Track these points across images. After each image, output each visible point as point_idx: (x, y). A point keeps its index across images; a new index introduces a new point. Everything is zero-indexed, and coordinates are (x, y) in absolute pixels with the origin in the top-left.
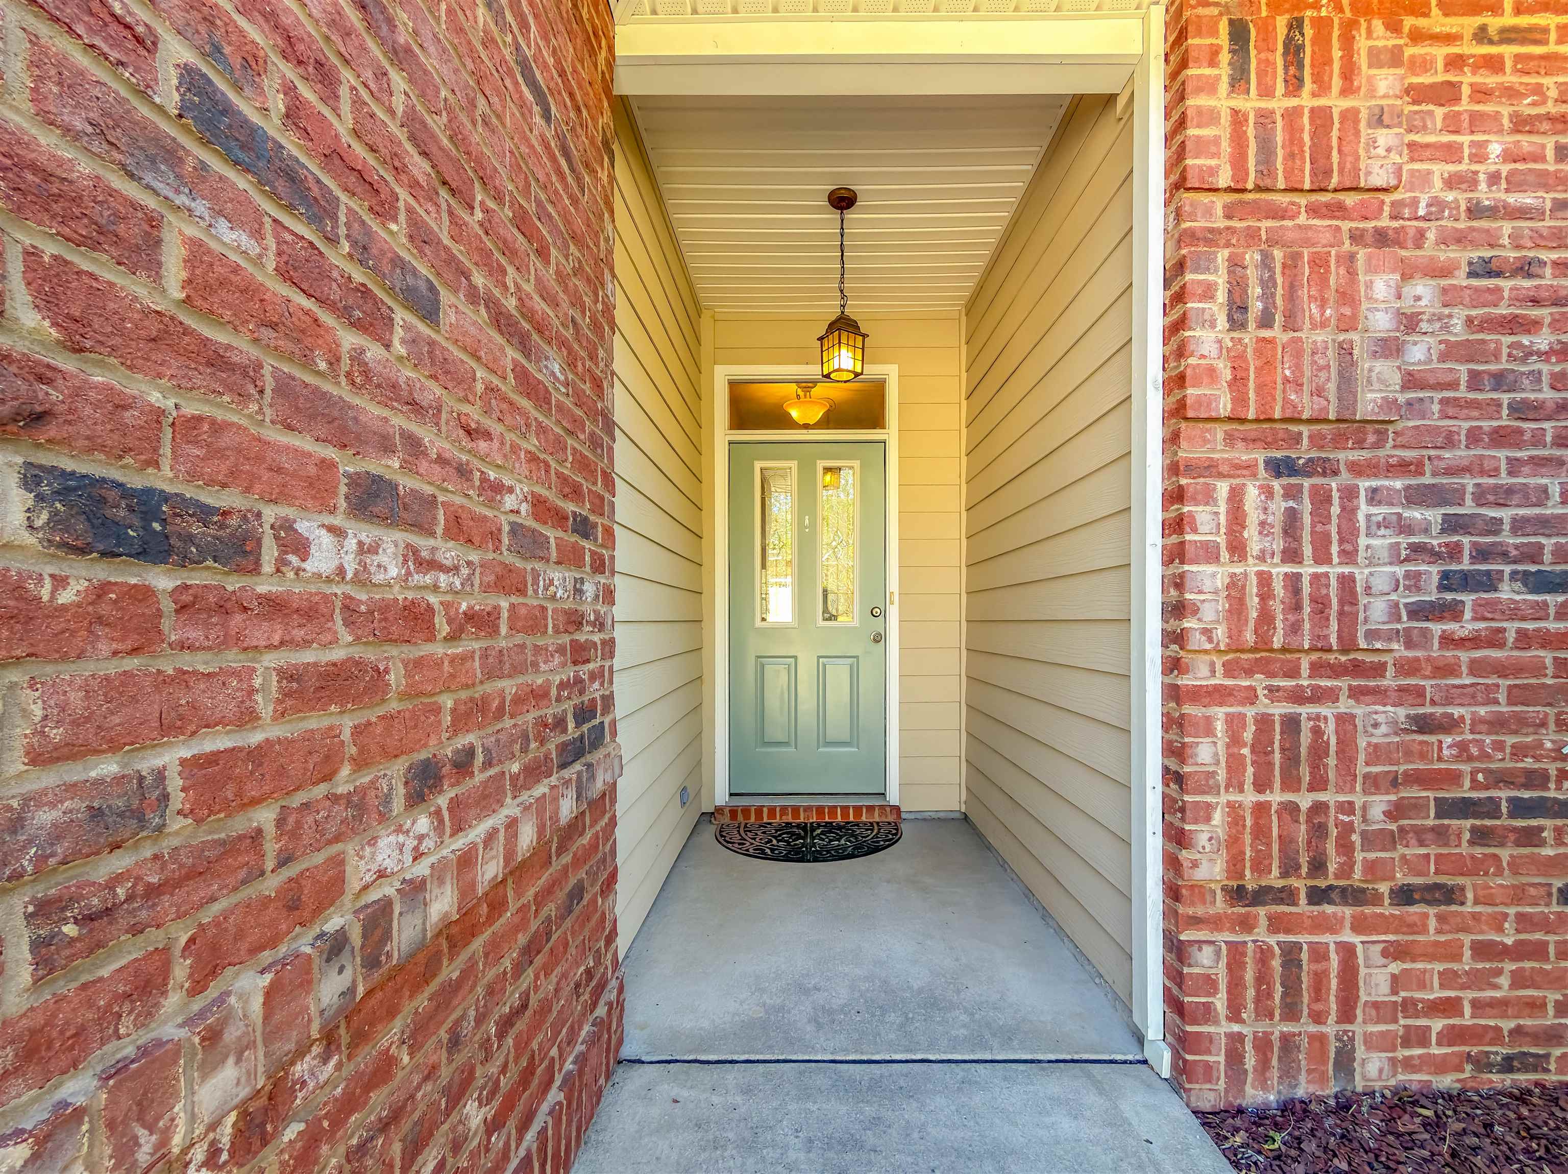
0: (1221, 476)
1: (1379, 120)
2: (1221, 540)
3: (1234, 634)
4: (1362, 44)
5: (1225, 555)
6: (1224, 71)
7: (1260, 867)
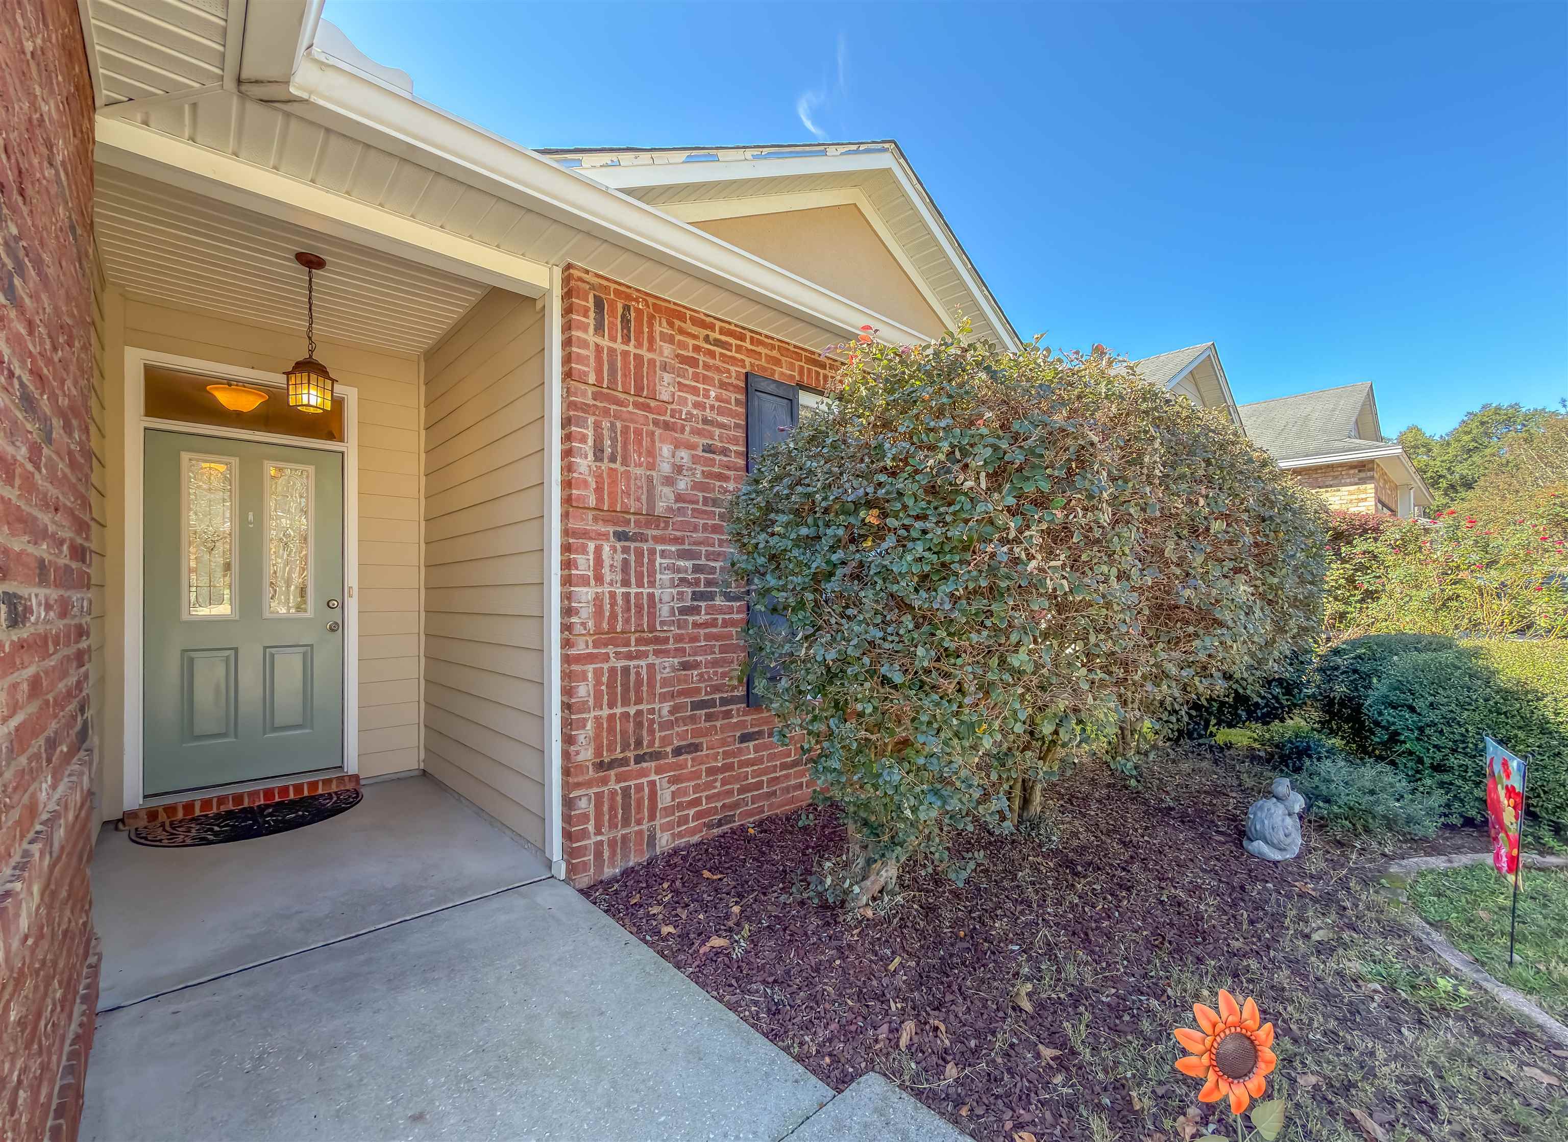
0: (591, 538)
1: (664, 368)
2: (591, 574)
3: (598, 625)
4: (657, 328)
5: (592, 582)
6: (591, 320)
7: (611, 749)
